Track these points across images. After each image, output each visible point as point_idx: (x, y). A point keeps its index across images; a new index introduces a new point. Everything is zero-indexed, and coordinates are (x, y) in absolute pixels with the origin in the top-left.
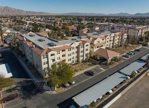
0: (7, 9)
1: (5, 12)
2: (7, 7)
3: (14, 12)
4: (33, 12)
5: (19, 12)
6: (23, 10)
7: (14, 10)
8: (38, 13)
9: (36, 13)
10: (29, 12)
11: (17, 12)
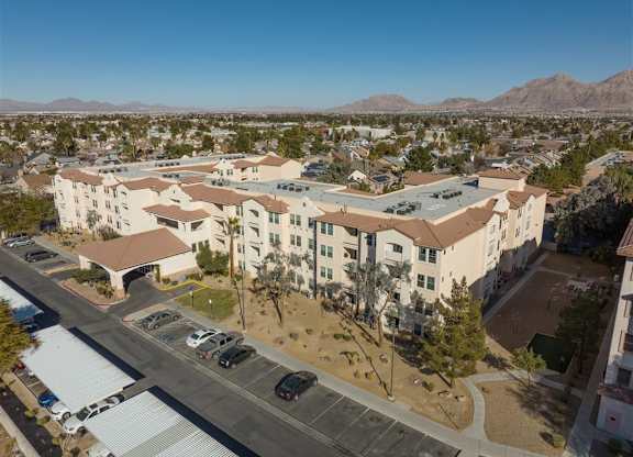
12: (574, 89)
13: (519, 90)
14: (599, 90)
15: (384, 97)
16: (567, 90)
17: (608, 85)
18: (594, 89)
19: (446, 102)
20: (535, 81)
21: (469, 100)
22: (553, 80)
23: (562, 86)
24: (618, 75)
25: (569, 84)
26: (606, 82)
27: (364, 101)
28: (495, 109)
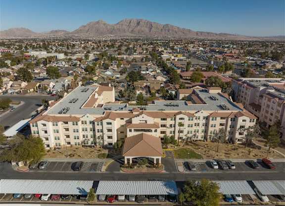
0: (167, 29)
1: (163, 33)
2: (167, 25)
3: (176, 33)
4: (208, 33)
5: (184, 33)
6: (190, 29)
7: (177, 30)
8: (216, 34)
9: (213, 36)
10: (201, 33)
11: (181, 33)
12: (107, 26)
13: (85, 26)
14: (115, 27)
15: (17, 29)
16: (104, 27)
17: (118, 25)
18: (114, 27)
19: (52, 32)
20: (91, 23)
21: (63, 31)
22: (98, 23)
23: (102, 25)
24: (121, 21)
25: (104, 24)
26: (117, 24)
27: (6, 31)
28: (76, 35)
